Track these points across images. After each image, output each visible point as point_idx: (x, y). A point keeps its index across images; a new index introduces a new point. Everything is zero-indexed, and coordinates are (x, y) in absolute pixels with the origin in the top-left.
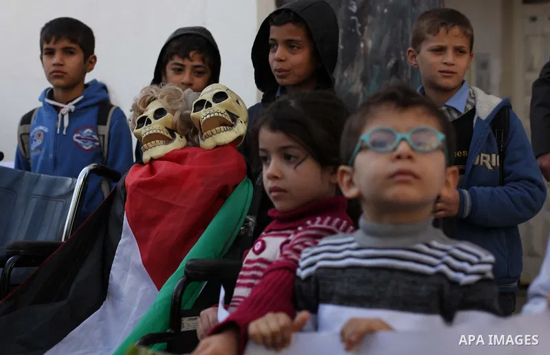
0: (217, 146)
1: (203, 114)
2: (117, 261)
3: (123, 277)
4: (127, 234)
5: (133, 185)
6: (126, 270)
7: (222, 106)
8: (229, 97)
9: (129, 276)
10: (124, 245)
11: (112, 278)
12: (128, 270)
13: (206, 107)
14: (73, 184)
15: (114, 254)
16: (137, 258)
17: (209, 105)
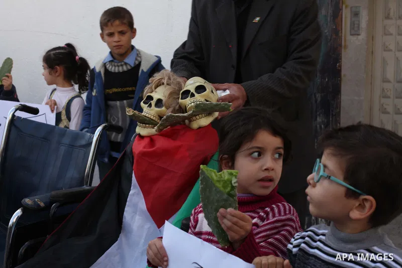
0: (200, 128)
1: (188, 102)
2: (128, 206)
3: (133, 217)
4: (135, 187)
5: (139, 153)
6: (135, 212)
7: (202, 97)
8: (207, 90)
9: (137, 217)
10: (133, 195)
11: (125, 218)
12: (136, 213)
13: (191, 97)
14: (91, 138)
15: (126, 201)
16: (142, 205)
17: (193, 95)
